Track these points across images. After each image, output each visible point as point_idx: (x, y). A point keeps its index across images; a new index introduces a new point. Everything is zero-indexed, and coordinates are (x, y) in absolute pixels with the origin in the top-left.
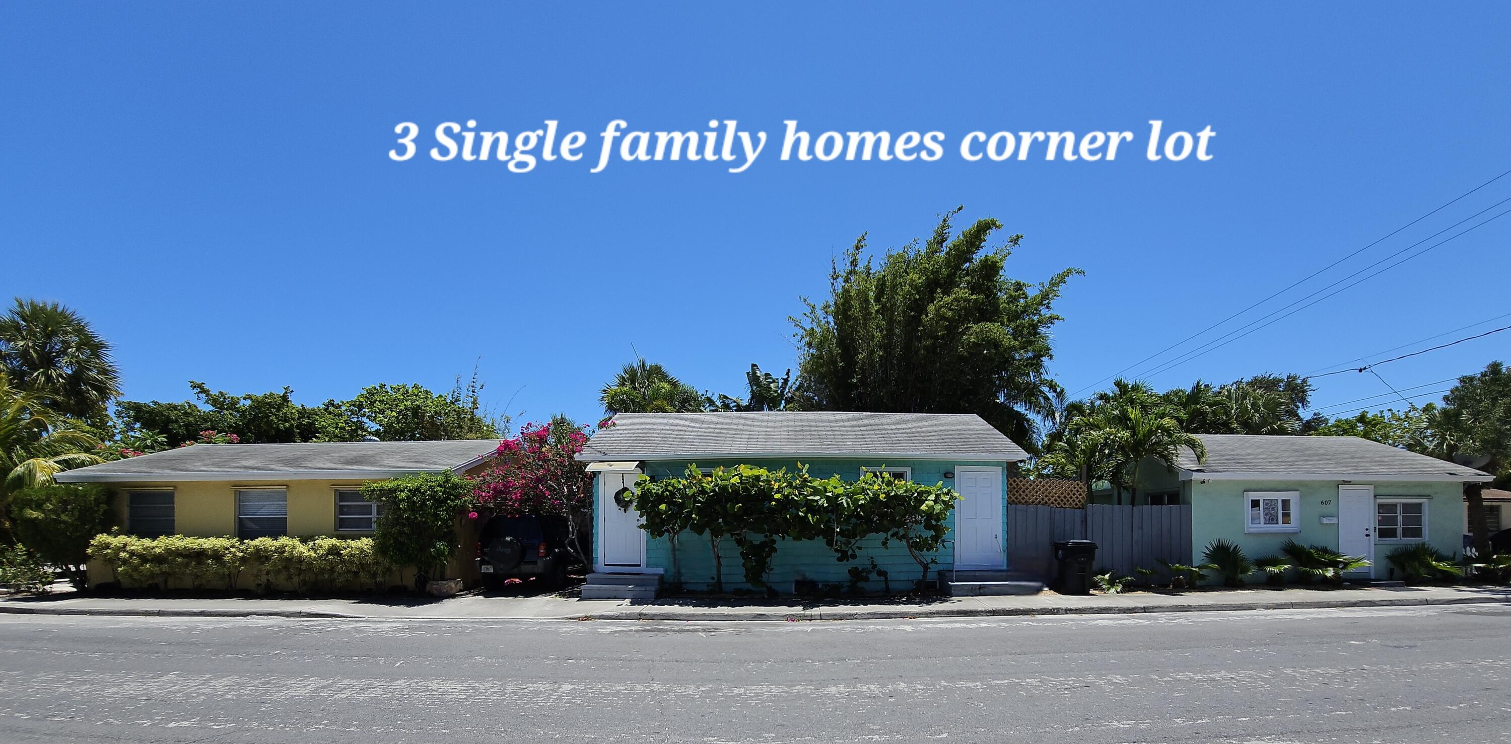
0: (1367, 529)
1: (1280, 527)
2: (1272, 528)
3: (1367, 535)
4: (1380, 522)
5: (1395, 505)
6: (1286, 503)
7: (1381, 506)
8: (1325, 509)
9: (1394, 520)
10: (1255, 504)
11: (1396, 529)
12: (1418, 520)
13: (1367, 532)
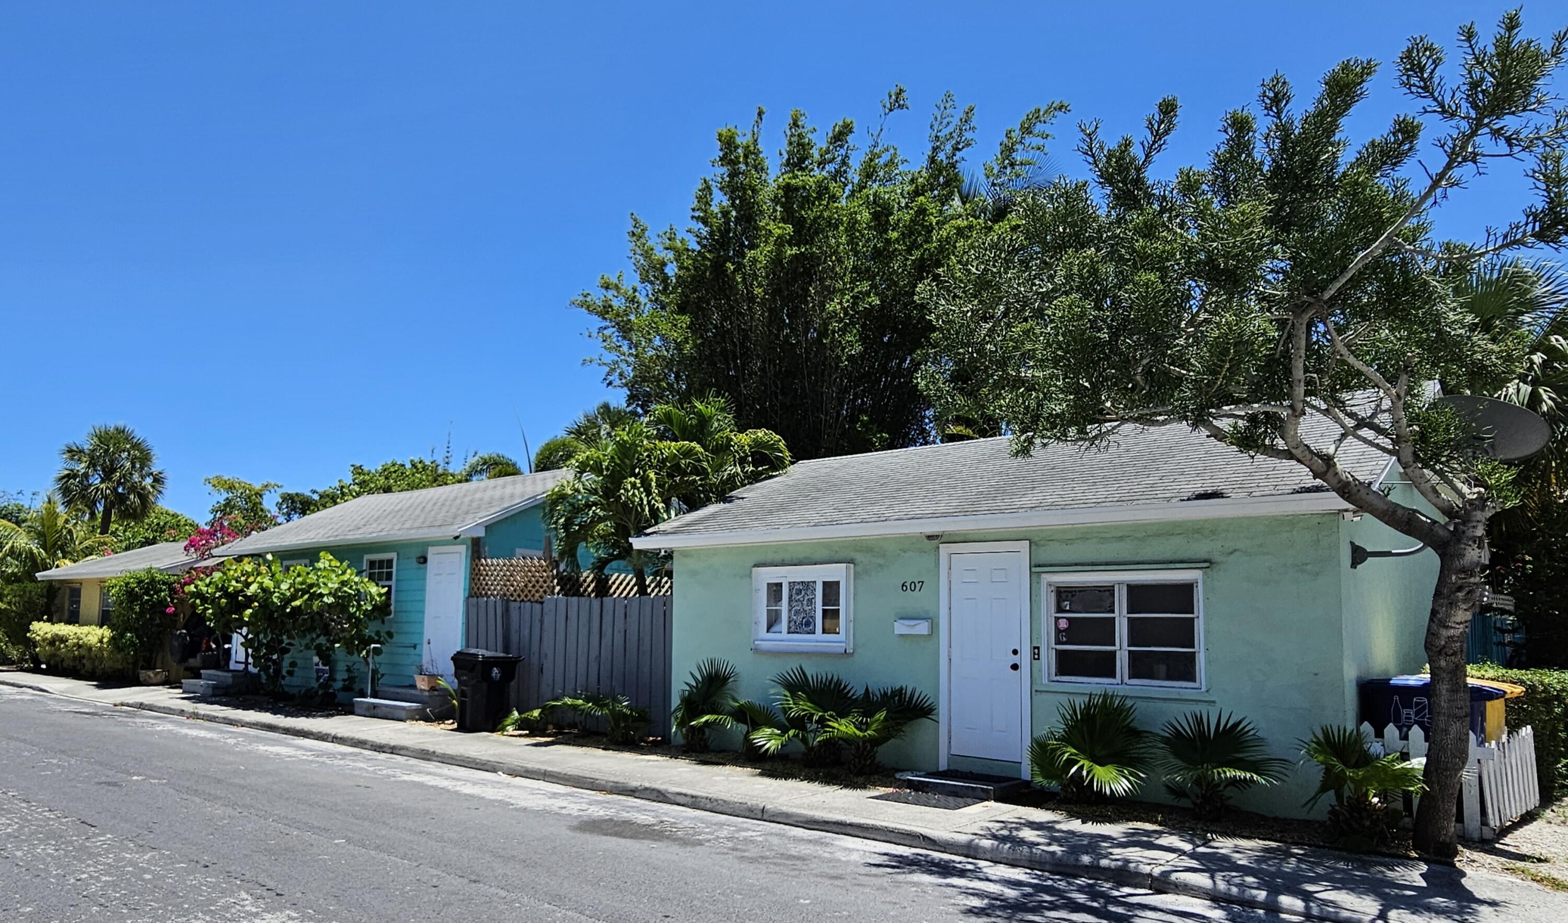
0: (1015, 652)
1: (818, 640)
2: (802, 641)
3: (1015, 667)
4: (1061, 635)
5: (1108, 590)
6: (831, 590)
7: (1063, 594)
8: (914, 601)
9: (1106, 631)
10: (775, 590)
11: (1113, 653)
12: (1185, 633)
13: (1015, 659)
